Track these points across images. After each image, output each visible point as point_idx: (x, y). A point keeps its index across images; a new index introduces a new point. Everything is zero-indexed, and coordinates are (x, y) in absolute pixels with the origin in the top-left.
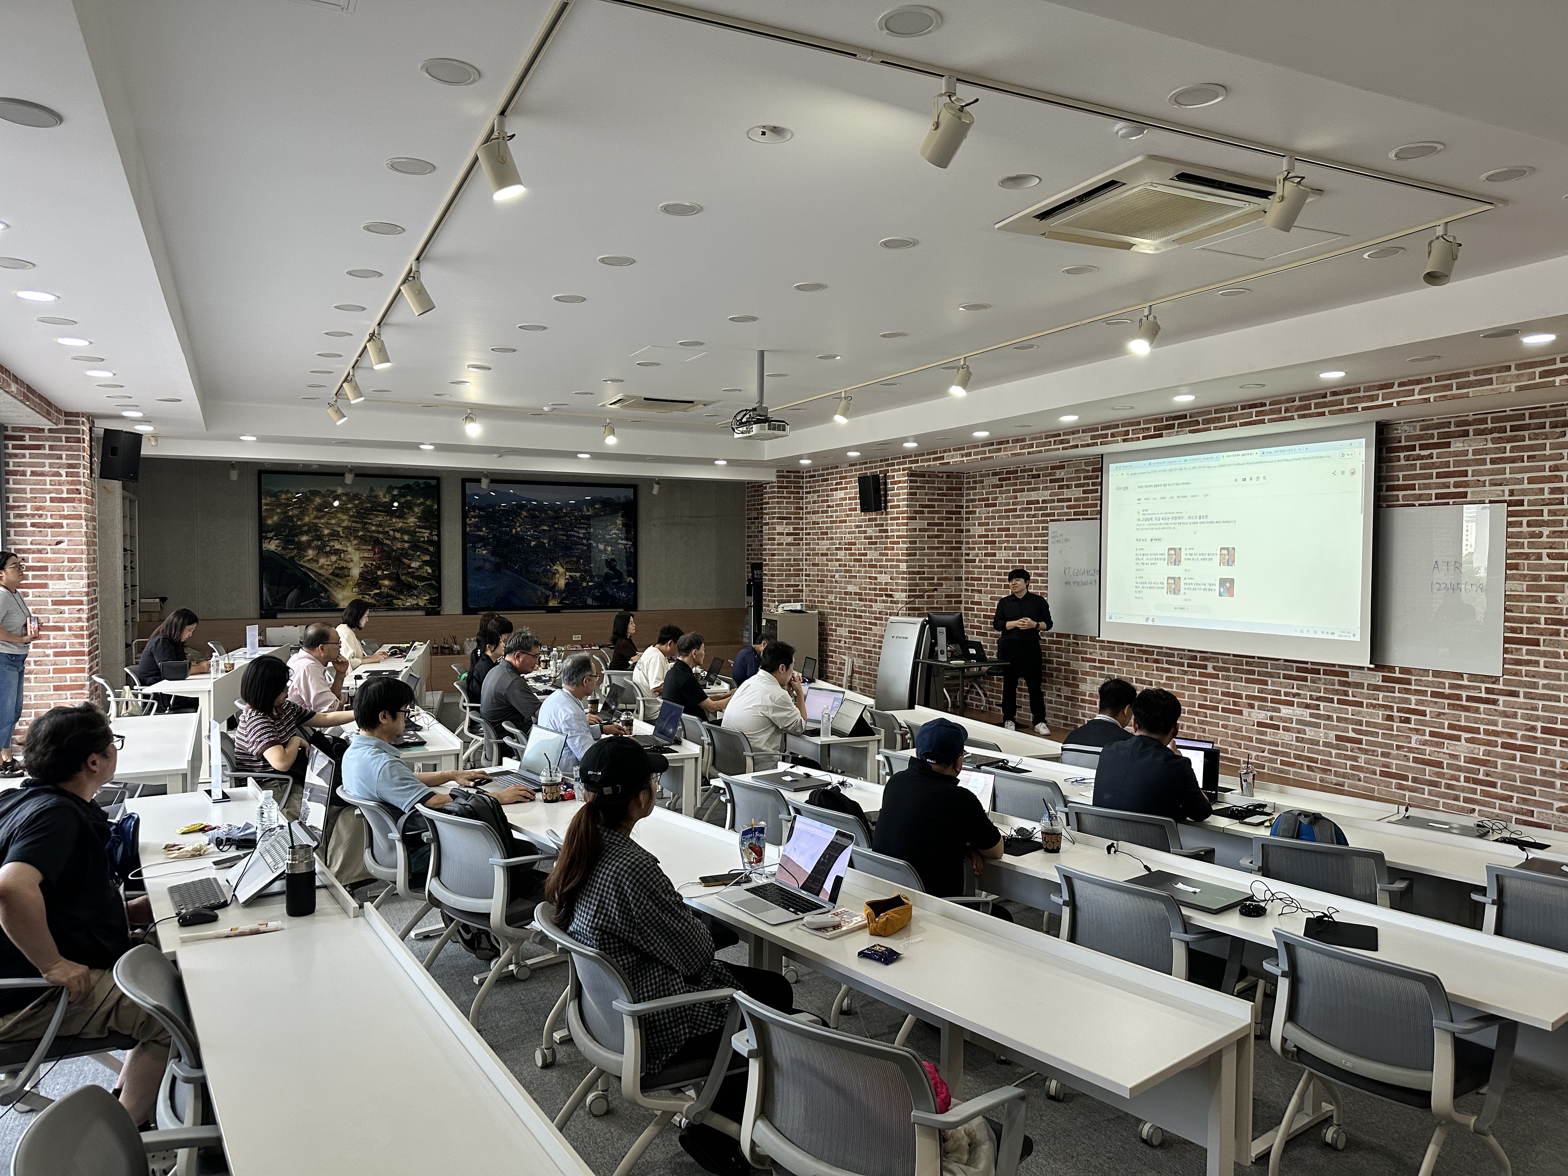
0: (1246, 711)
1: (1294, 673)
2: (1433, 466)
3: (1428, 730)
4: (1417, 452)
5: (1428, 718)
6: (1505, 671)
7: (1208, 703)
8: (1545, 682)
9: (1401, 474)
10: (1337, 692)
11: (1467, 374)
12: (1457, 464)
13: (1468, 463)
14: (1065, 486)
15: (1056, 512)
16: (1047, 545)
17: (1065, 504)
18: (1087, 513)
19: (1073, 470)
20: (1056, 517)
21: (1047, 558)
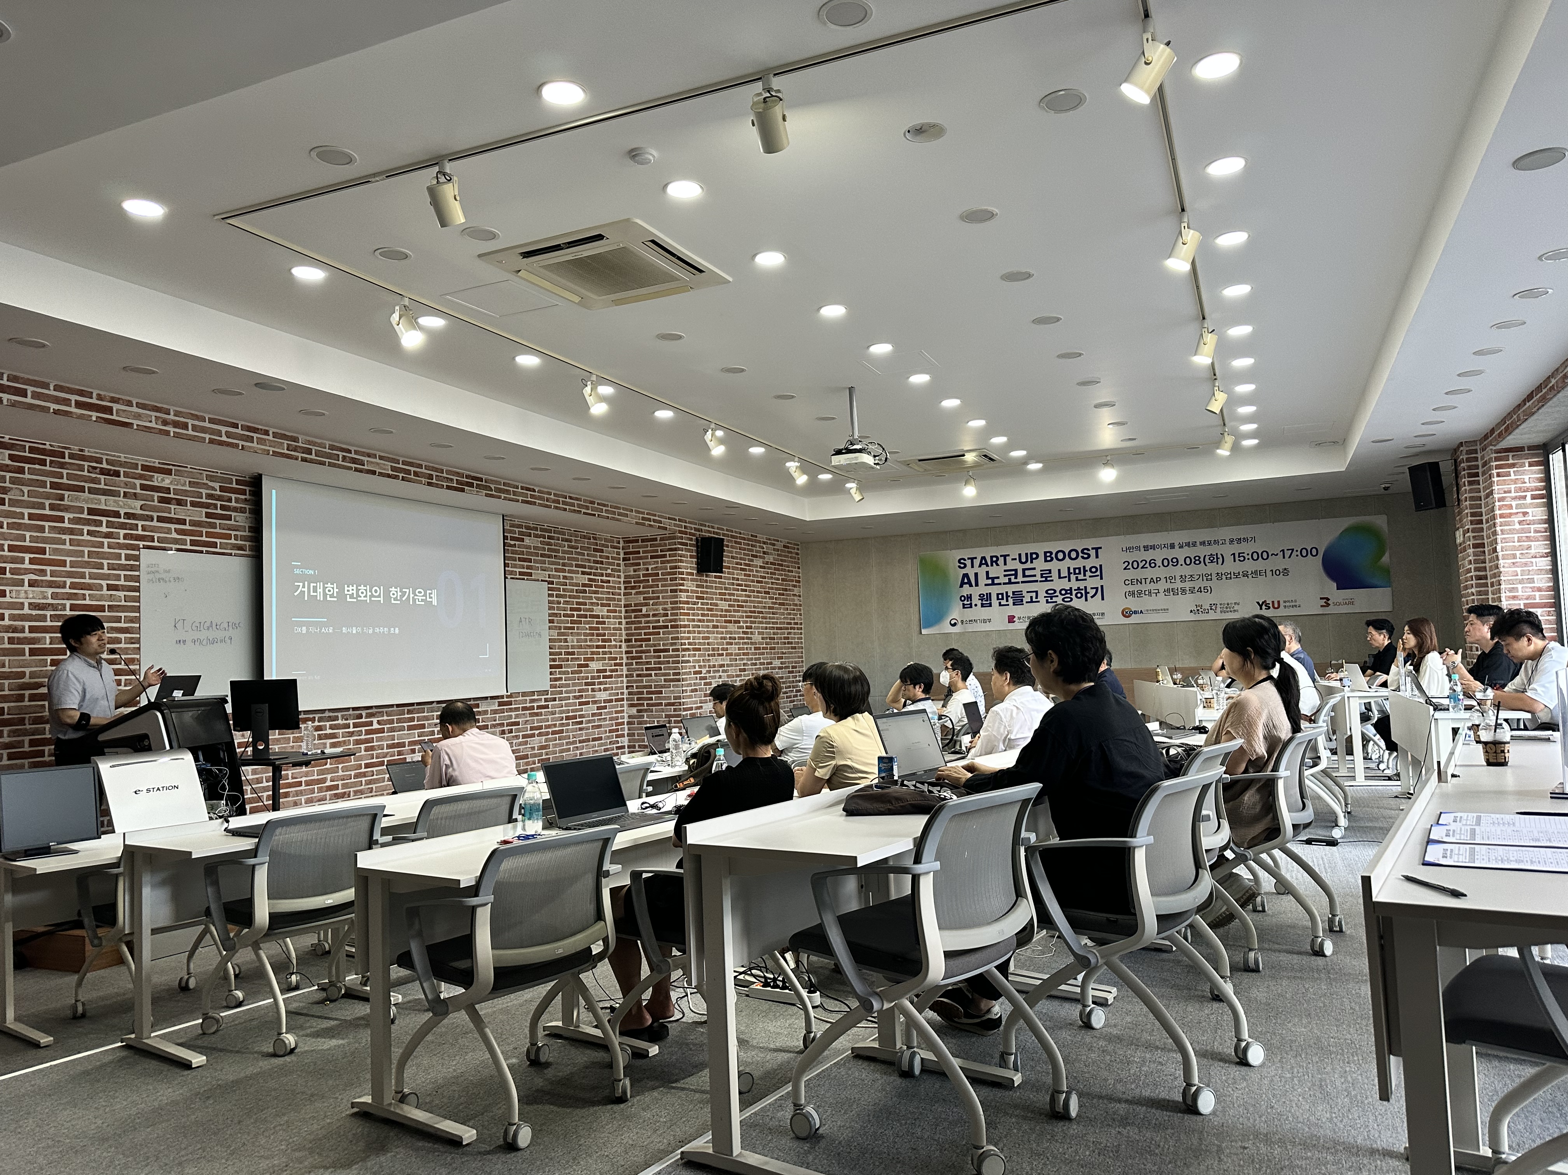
2: (516, 552)
3: (521, 734)
4: (509, 541)
5: (521, 726)
7: (375, 760)
12: (527, 553)
13: (532, 554)
14: (174, 501)
15: (156, 535)
16: (138, 584)
17: (173, 526)
18: (214, 545)
19: (188, 480)
20: (156, 544)
21: (138, 604)
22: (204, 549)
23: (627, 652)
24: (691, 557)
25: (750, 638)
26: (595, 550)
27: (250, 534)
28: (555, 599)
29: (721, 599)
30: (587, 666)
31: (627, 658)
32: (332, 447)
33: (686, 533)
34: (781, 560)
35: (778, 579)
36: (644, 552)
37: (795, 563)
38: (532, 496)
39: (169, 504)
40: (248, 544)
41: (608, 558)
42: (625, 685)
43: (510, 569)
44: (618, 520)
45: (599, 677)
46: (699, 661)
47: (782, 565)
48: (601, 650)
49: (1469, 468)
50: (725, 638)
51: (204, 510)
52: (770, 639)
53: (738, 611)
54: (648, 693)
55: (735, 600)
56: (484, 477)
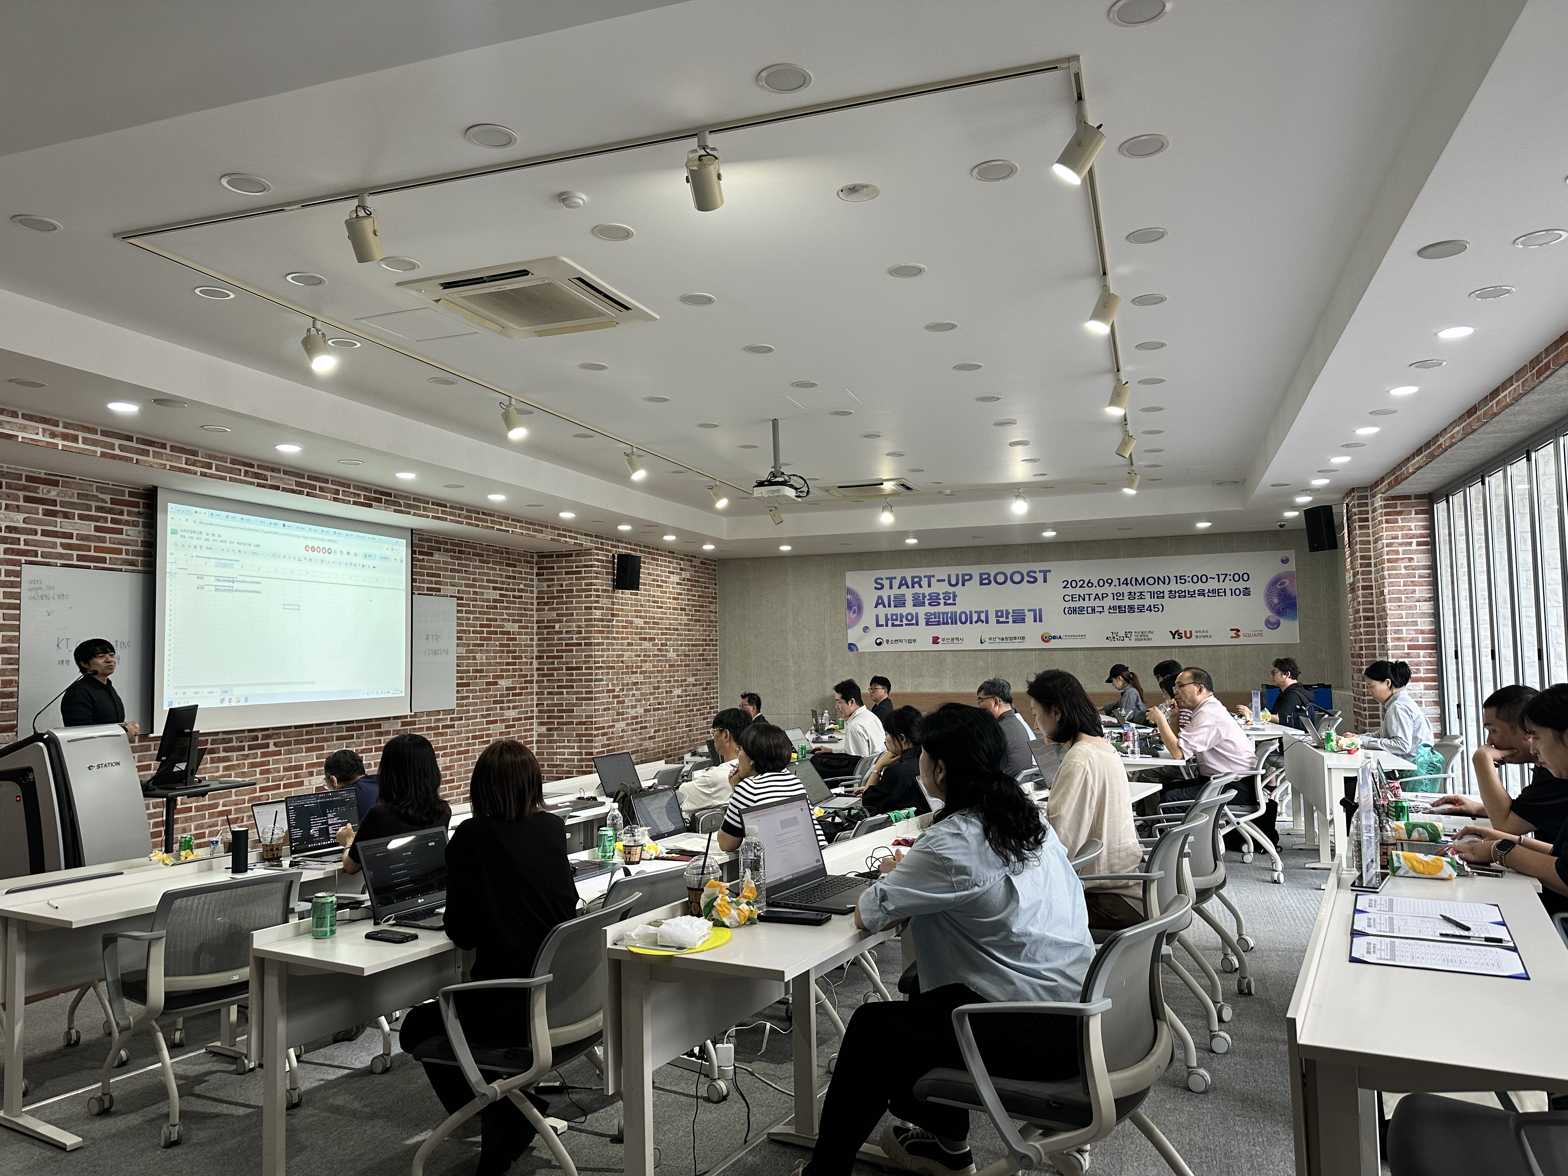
2: (425, 567)
4: (417, 556)
6: (457, 706)
7: (270, 784)
12: (436, 568)
13: (441, 569)
14: (60, 514)
15: (40, 550)
16: (18, 602)
17: (59, 541)
18: (104, 560)
19: (76, 492)
20: (39, 559)
21: (18, 623)
22: (92, 565)
23: (538, 669)
24: (607, 573)
25: (665, 656)
26: (508, 565)
27: (142, 549)
28: (464, 615)
29: (637, 617)
30: (496, 683)
31: (538, 675)
32: (233, 462)
33: (602, 550)
34: (698, 577)
35: (695, 596)
36: (558, 568)
37: (712, 579)
38: (443, 512)
39: (56, 517)
40: (140, 559)
41: (520, 573)
42: (535, 703)
43: (417, 584)
44: (532, 536)
45: (508, 695)
46: (612, 680)
47: (698, 581)
48: (511, 667)
49: (1360, 513)
50: (639, 656)
51: (93, 524)
52: (686, 655)
53: (654, 628)
54: (559, 711)
55: (651, 618)
56: (393, 492)
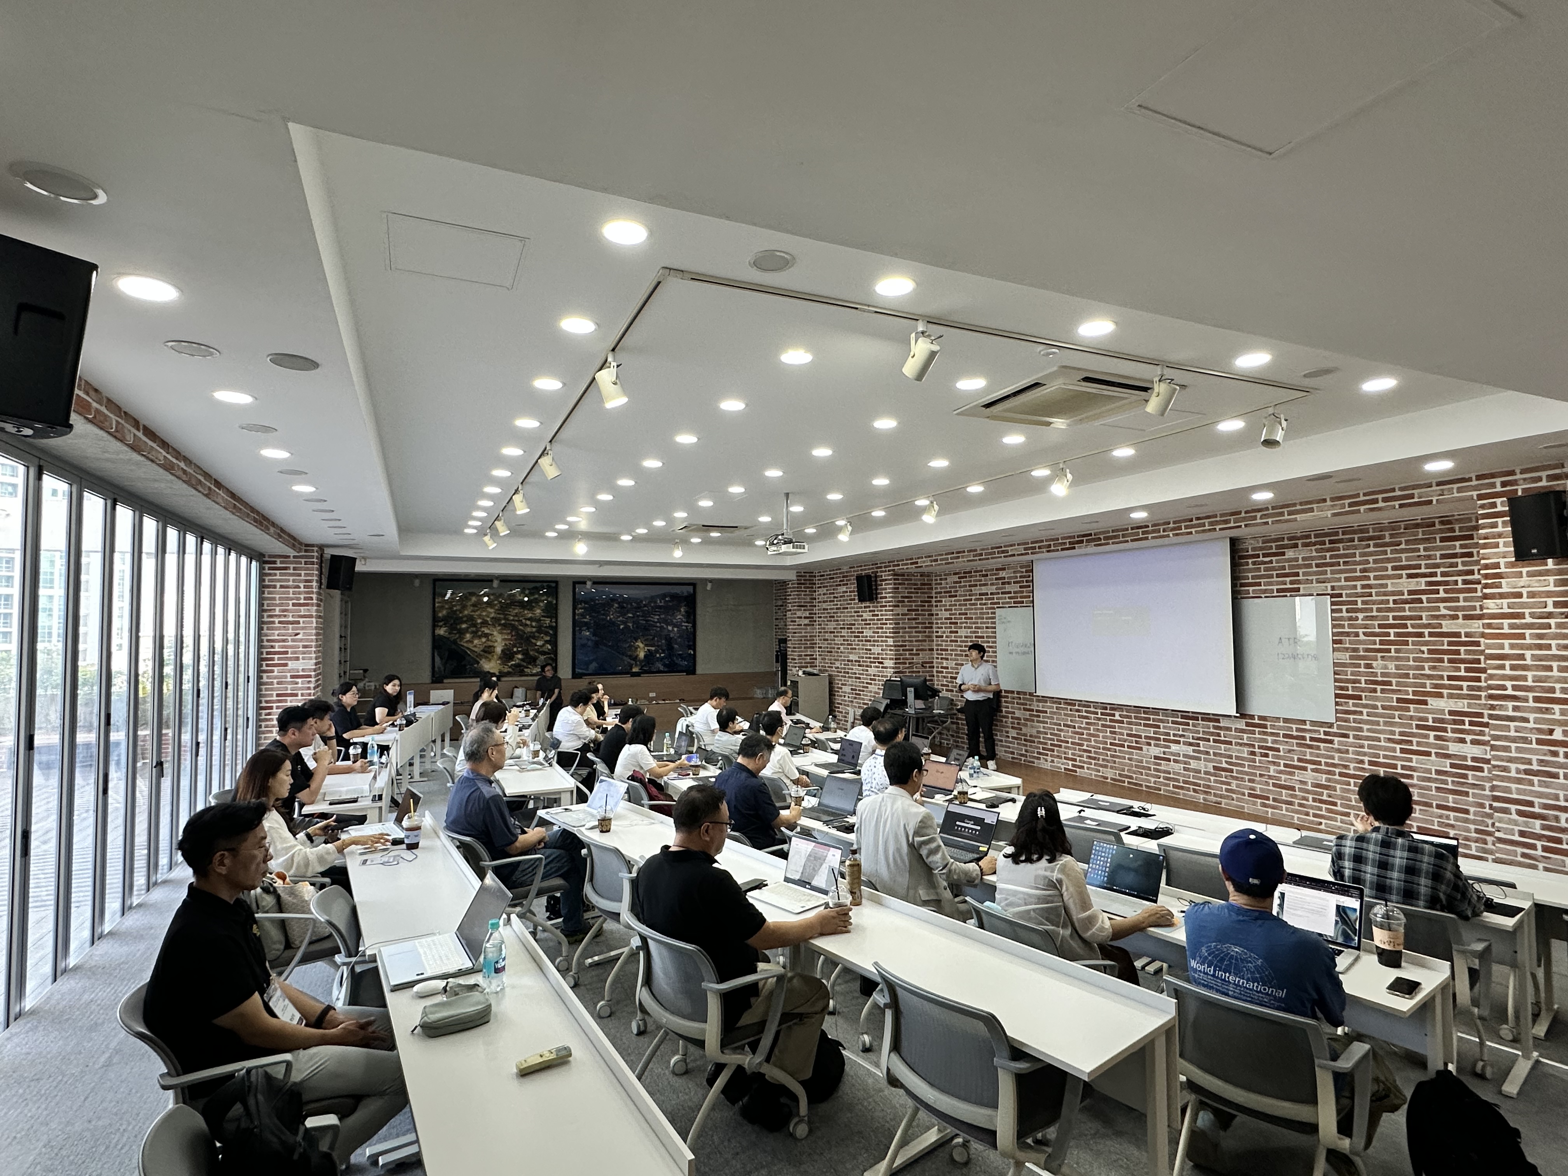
0: (1145, 748)
1: (1179, 720)
2: (1273, 569)
3: (1282, 762)
4: (1261, 559)
5: (1281, 753)
6: (1337, 719)
7: (1117, 742)
8: (1369, 727)
9: (1250, 575)
10: (1212, 734)
11: (1294, 505)
12: (1290, 567)
13: (1299, 567)
14: (1007, 583)
15: (1001, 601)
16: (996, 626)
17: (1007, 596)
19: (1012, 571)
20: (1001, 605)
21: (995, 635)
22: (1020, 605)
33: (1490, 496)
51: (1019, 585)
